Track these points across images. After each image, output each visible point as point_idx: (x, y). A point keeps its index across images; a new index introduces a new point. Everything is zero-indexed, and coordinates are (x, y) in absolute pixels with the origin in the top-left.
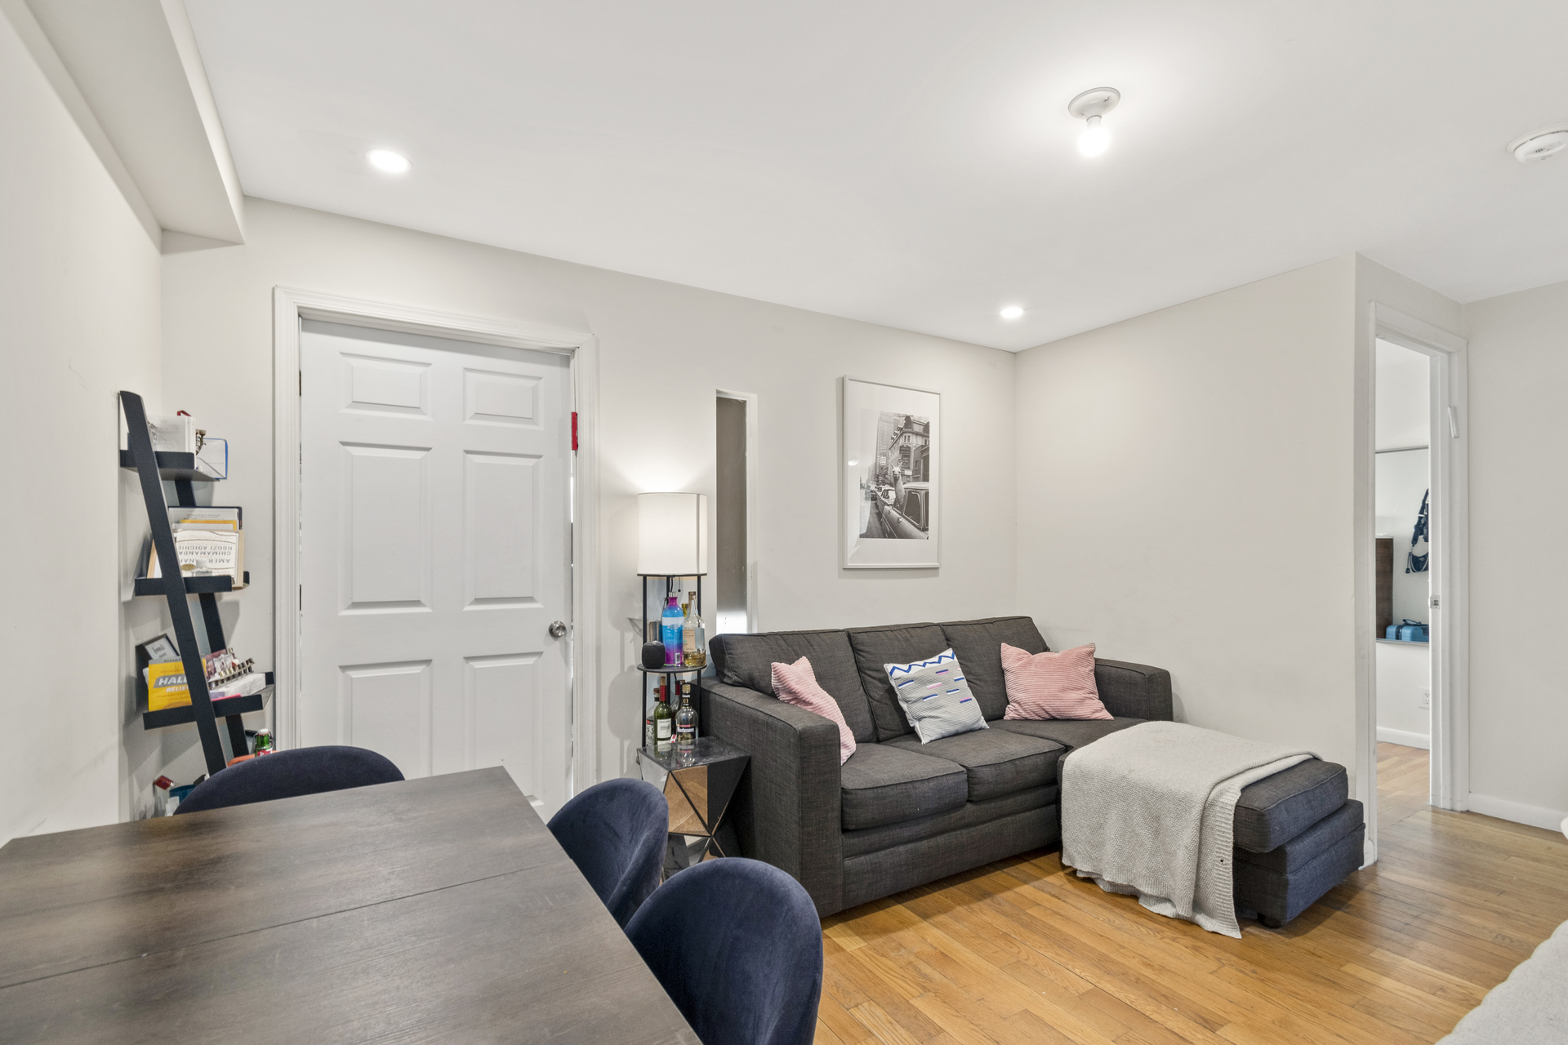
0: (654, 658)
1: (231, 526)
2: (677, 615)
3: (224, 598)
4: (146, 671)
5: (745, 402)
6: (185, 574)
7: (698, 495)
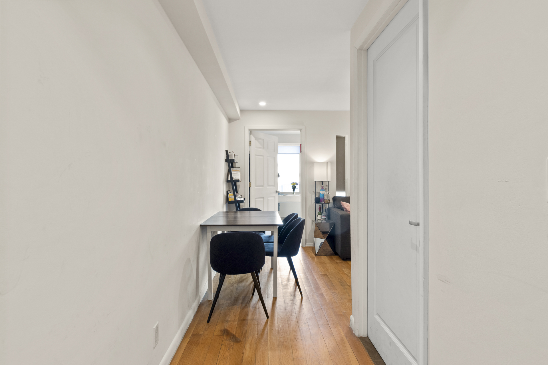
0: (318, 200)
1: (239, 171)
2: (323, 191)
3: (238, 184)
4: (228, 195)
5: (345, 137)
6: (233, 179)
7: (327, 162)
